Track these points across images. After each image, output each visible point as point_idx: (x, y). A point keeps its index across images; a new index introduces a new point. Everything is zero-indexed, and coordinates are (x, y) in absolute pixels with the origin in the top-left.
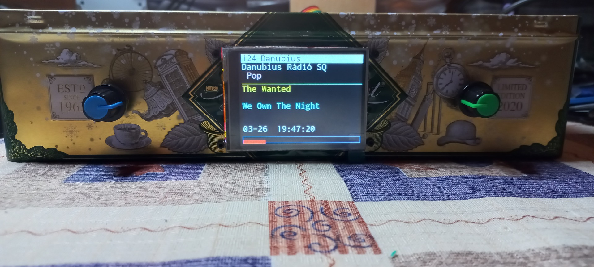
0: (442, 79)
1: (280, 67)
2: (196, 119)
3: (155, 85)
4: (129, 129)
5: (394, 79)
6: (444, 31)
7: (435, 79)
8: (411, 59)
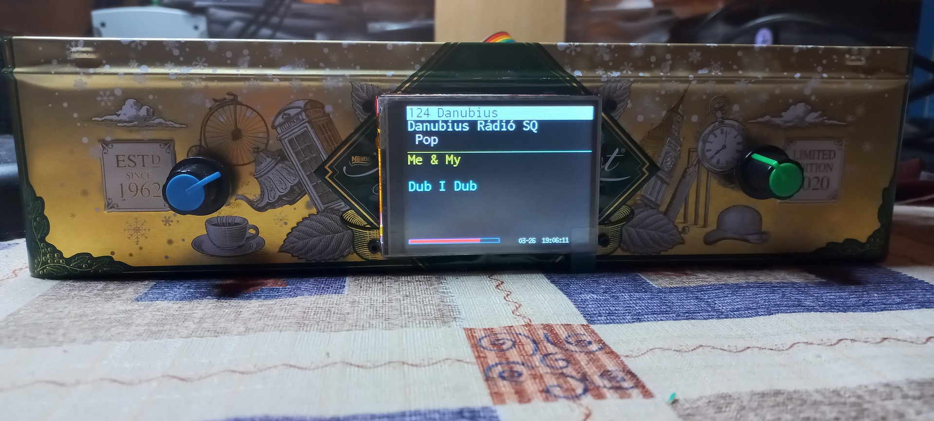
0: (711, 143)
1: (466, 125)
2: (335, 207)
3: (272, 155)
4: (230, 224)
5: (638, 142)
6: (714, 70)
7: (701, 144)
8: (664, 113)
